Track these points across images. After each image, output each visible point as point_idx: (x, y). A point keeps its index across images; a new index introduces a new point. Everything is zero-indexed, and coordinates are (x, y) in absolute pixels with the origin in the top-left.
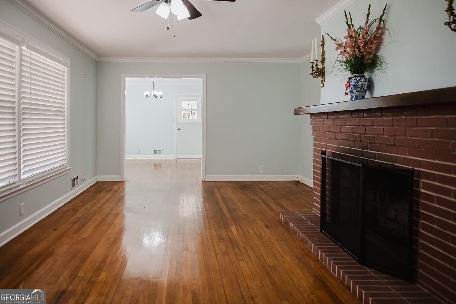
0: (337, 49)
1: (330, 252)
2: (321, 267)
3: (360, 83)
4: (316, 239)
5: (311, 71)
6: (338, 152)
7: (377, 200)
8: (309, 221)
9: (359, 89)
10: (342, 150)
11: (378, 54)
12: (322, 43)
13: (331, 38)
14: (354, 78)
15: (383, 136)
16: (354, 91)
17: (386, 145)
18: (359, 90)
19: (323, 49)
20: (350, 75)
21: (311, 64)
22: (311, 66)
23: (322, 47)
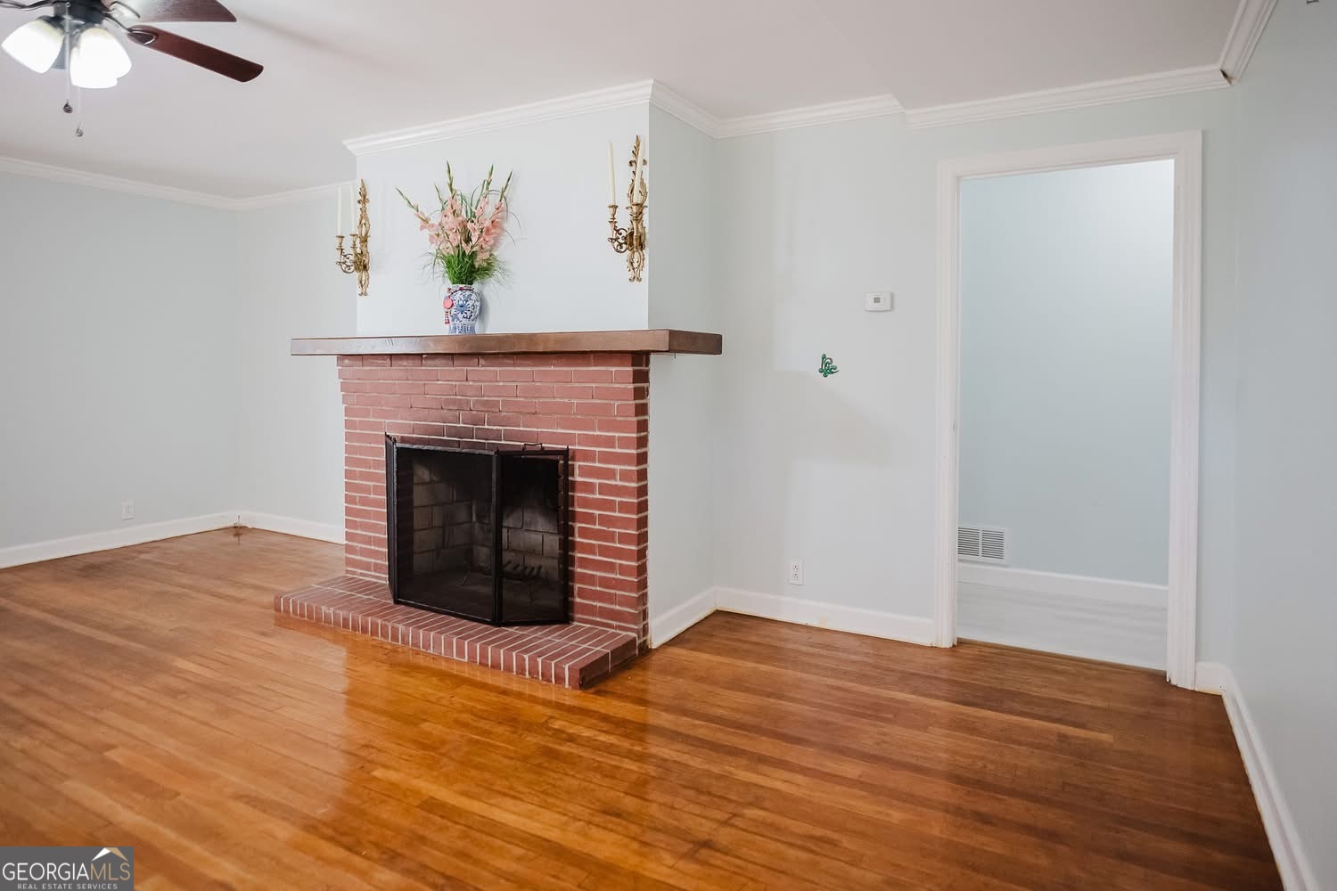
0: (422, 228)
1: (440, 627)
2: (434, 659)
3: (470, 303)
4: (400, 617)
5: (337, 256)
6: (415, 436)
7: (474, 519)
8: (360, 593)
9: (468, 313)
10: (427, 430)
11: (495, 253)
12: (360, 198)
13: (407, 202)
14: (460, 292)
15: (516, 399)
16: (460, 316)
17: (520, 413)
18: (469, 315)
19: (363, 211)
20: (449, 284)
21: (338, 240)
22: (338, 244)
23: (360, 206)
